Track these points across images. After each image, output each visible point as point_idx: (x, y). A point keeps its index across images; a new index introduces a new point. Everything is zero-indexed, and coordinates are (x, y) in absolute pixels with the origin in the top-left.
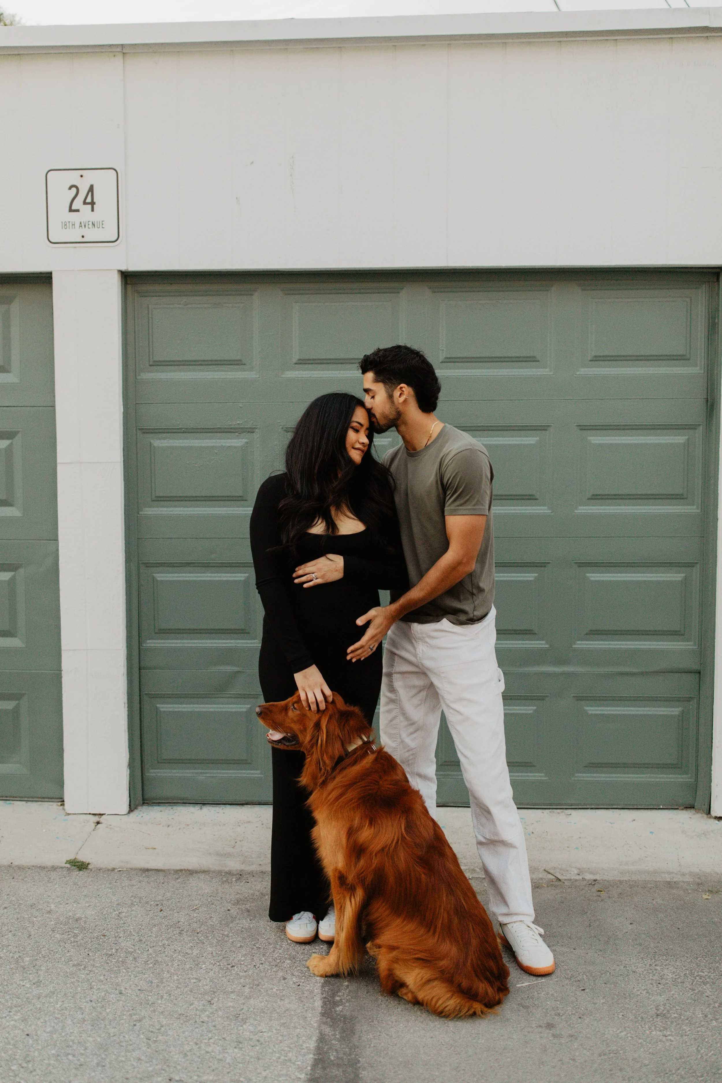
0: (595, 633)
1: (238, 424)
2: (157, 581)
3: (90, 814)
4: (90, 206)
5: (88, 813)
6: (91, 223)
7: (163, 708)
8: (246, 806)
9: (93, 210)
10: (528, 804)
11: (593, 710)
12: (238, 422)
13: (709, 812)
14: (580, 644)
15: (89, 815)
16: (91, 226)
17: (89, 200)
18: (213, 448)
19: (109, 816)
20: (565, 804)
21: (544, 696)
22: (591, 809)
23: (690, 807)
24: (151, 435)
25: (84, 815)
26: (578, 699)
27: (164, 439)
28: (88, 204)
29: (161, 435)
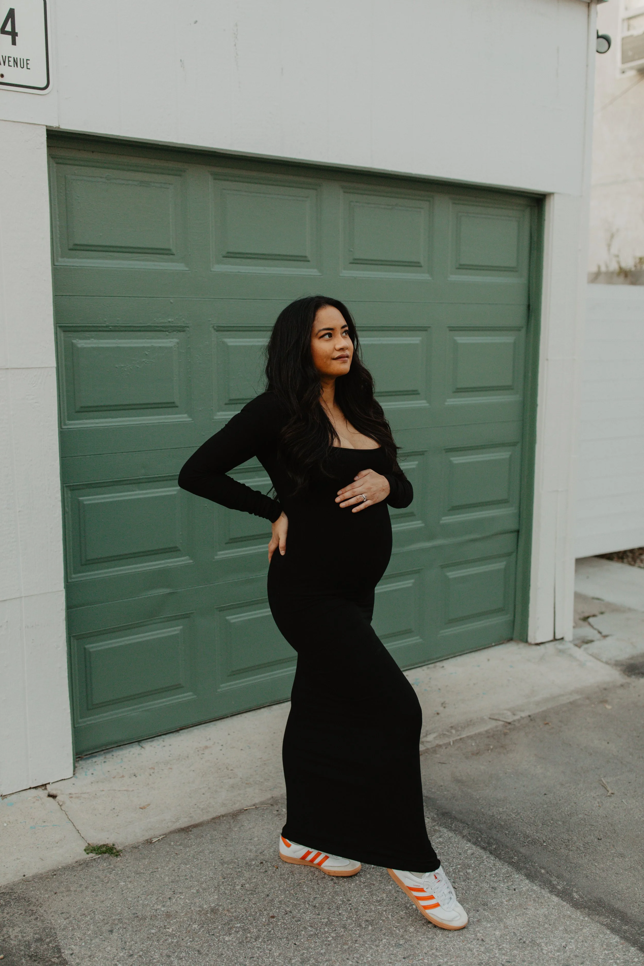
0: (456, 509)
1: (169, 322)
2: (84, 505)
3: (30, 788)
4: (10, 37)
5: (29, 787)
6: (12, 60)
7: (92, 647)
8: (181, 732)
9: (14, 43)
10: (409, 666)
11: (452, 574)
12: (170, 320)
13: (526, 641)
14: (446, 520)
15: (29, 790)
16: (12, 63)
17: (8, 28)
18: (144, 348)
19: (53, 784)
20: (433, 659)
21: (419, 570)
22: (452, 658)
23: (510, 640)
24: (75, 334)
25: (24, 792)
26: (443, 567)
27: (88, 338)
28: (7, 33)
29: (87, 334)
